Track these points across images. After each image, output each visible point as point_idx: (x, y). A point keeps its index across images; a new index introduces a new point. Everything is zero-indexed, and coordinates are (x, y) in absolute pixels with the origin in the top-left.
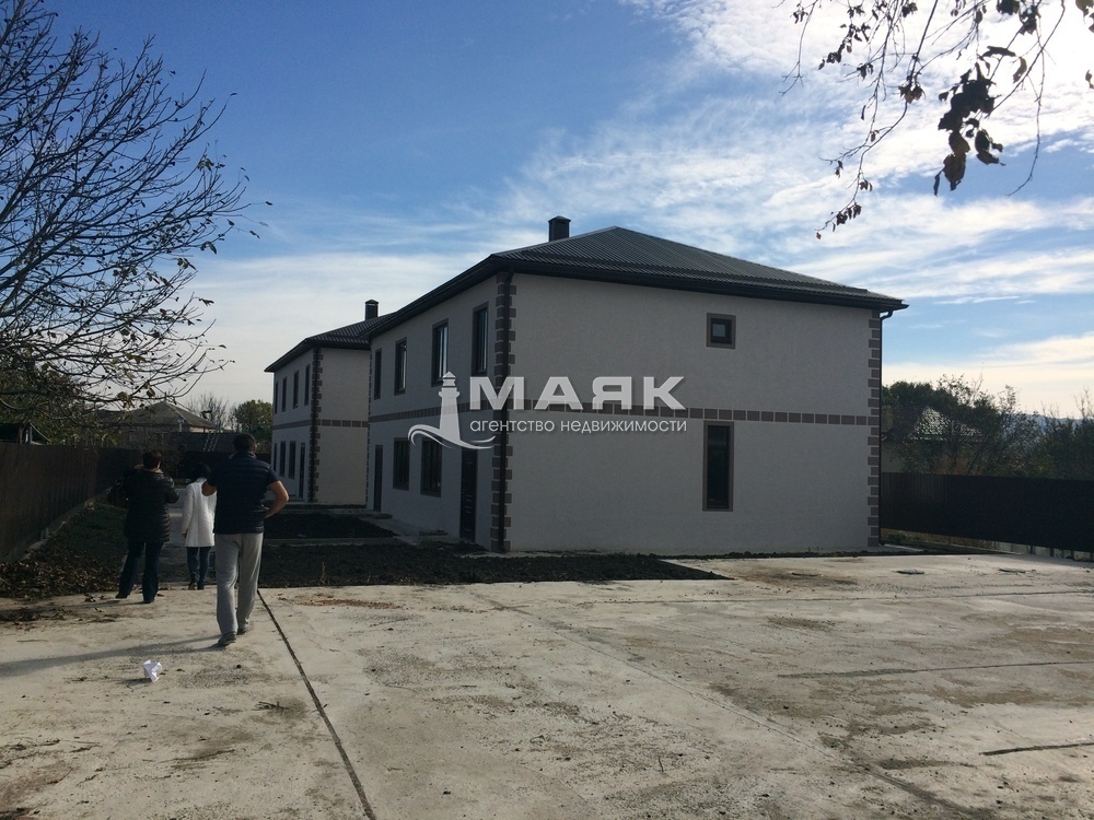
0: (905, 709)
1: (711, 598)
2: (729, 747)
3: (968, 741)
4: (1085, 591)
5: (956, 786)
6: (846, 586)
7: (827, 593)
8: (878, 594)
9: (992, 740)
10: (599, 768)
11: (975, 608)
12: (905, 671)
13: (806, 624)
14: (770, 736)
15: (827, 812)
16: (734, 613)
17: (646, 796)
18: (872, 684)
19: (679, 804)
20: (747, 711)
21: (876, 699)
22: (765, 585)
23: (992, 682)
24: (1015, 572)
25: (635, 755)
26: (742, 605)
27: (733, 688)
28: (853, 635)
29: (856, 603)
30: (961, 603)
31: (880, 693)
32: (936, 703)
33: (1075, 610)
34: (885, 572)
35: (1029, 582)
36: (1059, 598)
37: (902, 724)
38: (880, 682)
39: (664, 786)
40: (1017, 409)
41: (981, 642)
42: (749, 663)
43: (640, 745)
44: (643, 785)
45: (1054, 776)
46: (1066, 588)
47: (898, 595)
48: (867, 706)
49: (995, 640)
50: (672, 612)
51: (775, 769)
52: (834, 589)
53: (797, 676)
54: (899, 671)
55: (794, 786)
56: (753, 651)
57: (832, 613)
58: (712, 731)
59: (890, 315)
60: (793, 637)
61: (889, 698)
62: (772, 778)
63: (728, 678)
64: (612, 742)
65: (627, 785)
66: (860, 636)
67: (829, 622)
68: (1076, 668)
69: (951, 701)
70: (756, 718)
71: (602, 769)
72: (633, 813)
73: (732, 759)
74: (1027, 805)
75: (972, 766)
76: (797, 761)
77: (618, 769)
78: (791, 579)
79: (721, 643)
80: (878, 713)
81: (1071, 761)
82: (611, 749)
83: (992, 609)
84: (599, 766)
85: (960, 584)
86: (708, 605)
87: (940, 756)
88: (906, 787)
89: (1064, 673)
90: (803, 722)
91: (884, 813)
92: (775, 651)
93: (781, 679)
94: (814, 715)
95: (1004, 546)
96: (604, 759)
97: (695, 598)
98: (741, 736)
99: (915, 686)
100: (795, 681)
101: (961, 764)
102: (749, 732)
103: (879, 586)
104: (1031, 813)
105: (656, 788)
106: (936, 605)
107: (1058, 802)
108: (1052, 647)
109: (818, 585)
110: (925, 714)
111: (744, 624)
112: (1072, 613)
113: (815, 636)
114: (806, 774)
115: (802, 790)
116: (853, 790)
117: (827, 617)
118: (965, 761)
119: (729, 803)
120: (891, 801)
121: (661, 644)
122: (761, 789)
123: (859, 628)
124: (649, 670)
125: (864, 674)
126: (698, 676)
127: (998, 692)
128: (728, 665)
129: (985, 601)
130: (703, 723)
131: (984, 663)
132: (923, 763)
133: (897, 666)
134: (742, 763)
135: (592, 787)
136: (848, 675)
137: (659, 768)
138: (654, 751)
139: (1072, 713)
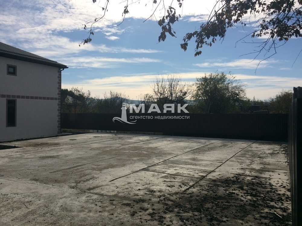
0: (87, 175)
1: (17, 154)
2: (44, 196)
3: (105, 179)
4: (114, 140)
5: (107, 191)
6: (57, 145)
7: (53, 148)
8: (67, 146)
9: (110, 178)
10: (5, 212)
11: (92, 147)
12: (82, 165)
13: (51, 157)
14: (55, 189)
15: (80, 206)
16: (27, 157)
17: (25, 216)
18: (76, 170)
19: (37, 216)
20: (45, 184)
21: (79, 174)
22: (33, 148)
23: (103, 164)
24: (97, 137)
25: (15, 205)
26: (29, 155)
27: (38, 179)
28: (65, 158)
29: (62, 149)
30: (88, 146)
31: (79, 172)
32: (93, 172)
33: (113, 144)
34: (66, 140)
35: (101, 139)
36: (109, 142)
37: (88, 179)
38: (78, 169)
39: (30, 212)
40: (90, 97)
41: (97, 155)
42: (39, 171)
43: (15, 202)
44: (23, 213)
45: (126, 183)
46: (110, 139)
47: (72, 146)
48: (77, 176)
49: (100, 154)
50: (6, 160)
51: (61, 198)
52: (54, 146)
53: (55, 172)
54: (81, 165)
55: (68, 201)
56: (39, 167)
57: (57, 153)
58: (37, 192)
59: (63, 70)
60: (49, 161)
61: (82, 173)
62: (61, 201)
63: (35, 176)
64: (5, 203)
65: (18, 214)
66: (67, 158)
67: (57, 156)
68: (119, 158)
69: (97, 170)
70: (49, 186)
71: (6, 212)
72: (24, 222)
73: (47, 199)
74: (124, 191)
75: (108, 185)
76: (66, 194)
77: (11, 211)
78: (41, 145)
79: (28, 167)
80: (81, 177)
81: (128, 179)
82: (6, 205)
83: (96, 147)
84: (4, 212)
85: (86, 141)
86: (18, 156)
87: (100, 184)
88: (96, 194)
89: (118, 159)
90: (62, 184)
91: (94, 202)
92: (46, 166)
93: (51, 173)
94: (65, 181)
95: (91, 131)
96: (5, 209)
97: (12, 154)
98: (47, 192)
99: (87, 168)
100: (55, 173)
101: (106, 185)
102: (48, 190)
103: (66, 144)
104: (125, 193)
105: (27, 213)
106: (83, 147)
107: (129, 189)
108: (112, 153)
109: (49, 146)
110: (92, 175)
111: (32, 160)
112: (113, 145)
113: (55, 160)
114: (70, 197)
115: (71, 202)
116: (84, 198)
117: (55, 154)
118: (106, 184)
119: (52, 211)
120: (94, 198)
121: (8, 170)
122: (59, 204)
123: (66, 156)
124: (7, 178)
125: (73, 168)
126: (25, 178)
127: (106, 166)
128: (33, 172)
129: (93, 145)
130: (33, 191)
131: (100, 160)
132: (97, 187)
133: (80, 164)
134: (51, 199)
135: (5, 218)
136: (68, 169)
137: (25, 207)
138: (21, 202)
139: (123, 168)
